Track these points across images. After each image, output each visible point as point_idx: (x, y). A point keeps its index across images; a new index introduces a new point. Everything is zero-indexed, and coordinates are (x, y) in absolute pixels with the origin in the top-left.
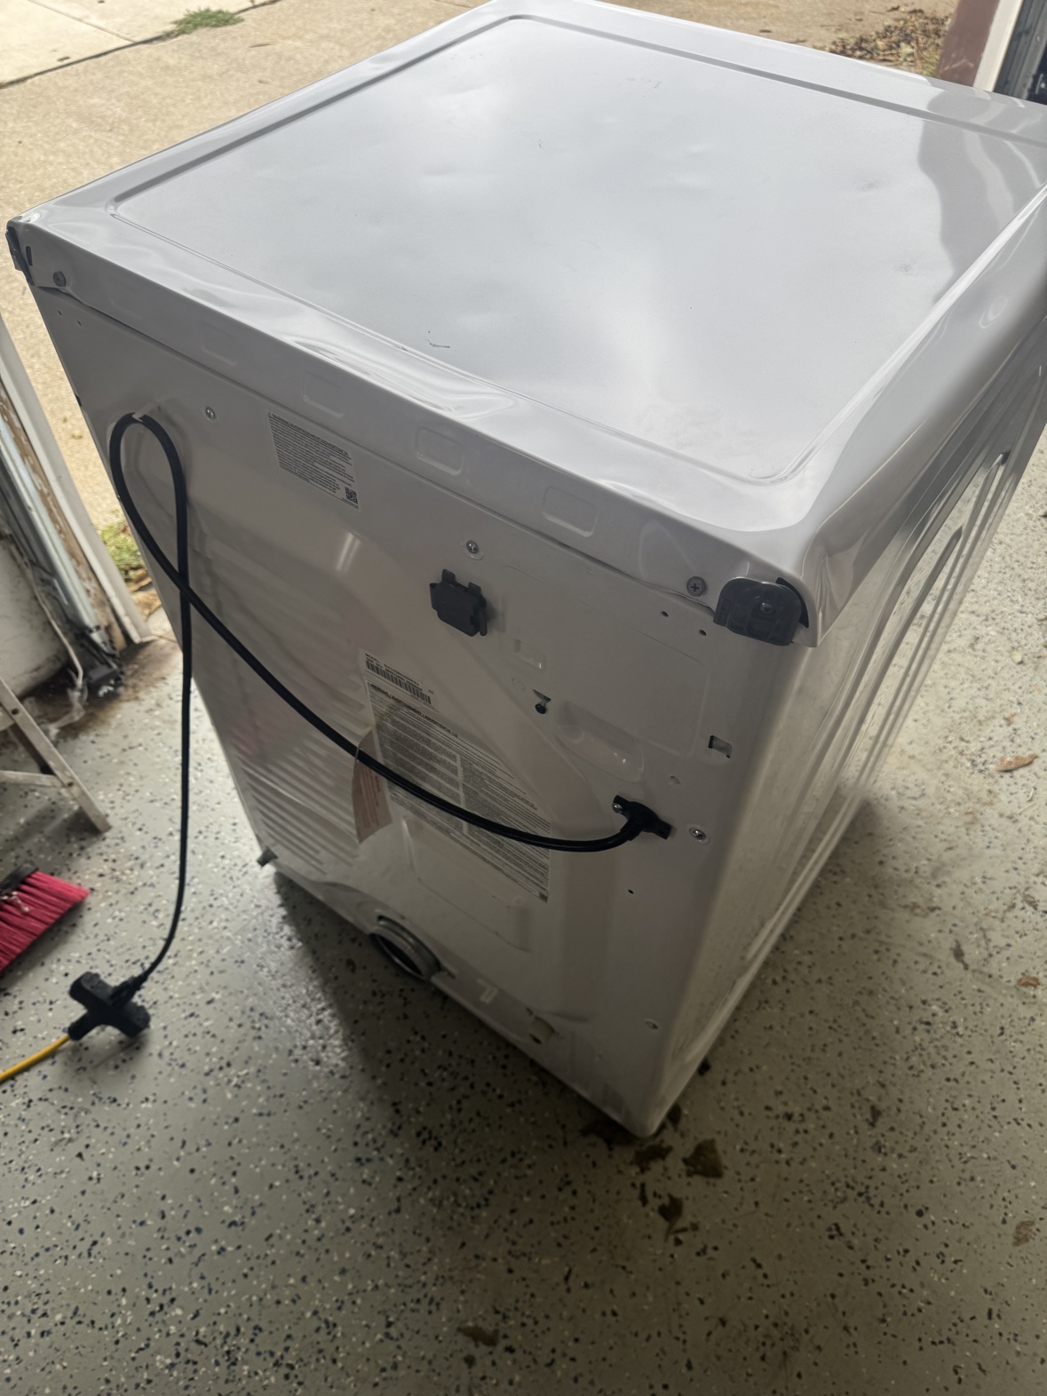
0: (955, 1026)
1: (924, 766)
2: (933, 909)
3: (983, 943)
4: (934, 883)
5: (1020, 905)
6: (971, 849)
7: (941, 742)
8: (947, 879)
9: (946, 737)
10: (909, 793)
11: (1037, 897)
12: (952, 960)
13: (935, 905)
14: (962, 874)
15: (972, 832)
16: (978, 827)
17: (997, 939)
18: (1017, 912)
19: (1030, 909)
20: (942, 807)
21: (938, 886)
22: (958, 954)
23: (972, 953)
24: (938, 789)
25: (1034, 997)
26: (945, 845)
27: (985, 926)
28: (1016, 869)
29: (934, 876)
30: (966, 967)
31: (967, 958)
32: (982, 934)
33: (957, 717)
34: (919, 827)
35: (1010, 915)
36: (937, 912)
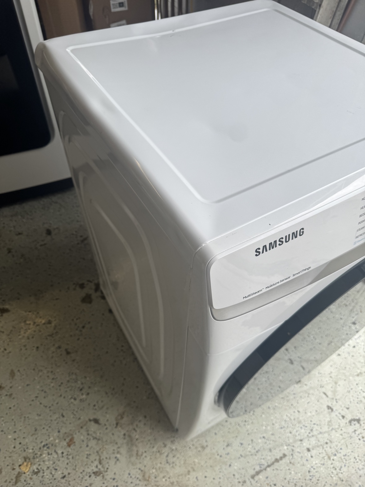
0: (75, 399)
1: (182, 475)
2: (117, 424)
3: (94, 435)
4: (127, 434)
5: (100, 467)
6: (133, 464)
8: (125, 441)
10: (171, 455)
11: (98, 478)
12: (95, 417)
13: (118, 427)
14: (124, 450)
15: (139, 471)
16: (140, 477)
17: (93, 443)
18: (96, 463)
19: (95, 470)
20: (158, 467)
21: (124, 435)
22: (96, 421)
23: (93, 427)
24: (167, 472)
25: (65, 440)
26: (140, 453)
27: (100, 442)
28: (114, 479)
29: (130, 436)
30: (90, 420)
31: (92, 423)
32: (98, 438)
34: (153, 447)
35: (98, 458)
36: (115, 426)
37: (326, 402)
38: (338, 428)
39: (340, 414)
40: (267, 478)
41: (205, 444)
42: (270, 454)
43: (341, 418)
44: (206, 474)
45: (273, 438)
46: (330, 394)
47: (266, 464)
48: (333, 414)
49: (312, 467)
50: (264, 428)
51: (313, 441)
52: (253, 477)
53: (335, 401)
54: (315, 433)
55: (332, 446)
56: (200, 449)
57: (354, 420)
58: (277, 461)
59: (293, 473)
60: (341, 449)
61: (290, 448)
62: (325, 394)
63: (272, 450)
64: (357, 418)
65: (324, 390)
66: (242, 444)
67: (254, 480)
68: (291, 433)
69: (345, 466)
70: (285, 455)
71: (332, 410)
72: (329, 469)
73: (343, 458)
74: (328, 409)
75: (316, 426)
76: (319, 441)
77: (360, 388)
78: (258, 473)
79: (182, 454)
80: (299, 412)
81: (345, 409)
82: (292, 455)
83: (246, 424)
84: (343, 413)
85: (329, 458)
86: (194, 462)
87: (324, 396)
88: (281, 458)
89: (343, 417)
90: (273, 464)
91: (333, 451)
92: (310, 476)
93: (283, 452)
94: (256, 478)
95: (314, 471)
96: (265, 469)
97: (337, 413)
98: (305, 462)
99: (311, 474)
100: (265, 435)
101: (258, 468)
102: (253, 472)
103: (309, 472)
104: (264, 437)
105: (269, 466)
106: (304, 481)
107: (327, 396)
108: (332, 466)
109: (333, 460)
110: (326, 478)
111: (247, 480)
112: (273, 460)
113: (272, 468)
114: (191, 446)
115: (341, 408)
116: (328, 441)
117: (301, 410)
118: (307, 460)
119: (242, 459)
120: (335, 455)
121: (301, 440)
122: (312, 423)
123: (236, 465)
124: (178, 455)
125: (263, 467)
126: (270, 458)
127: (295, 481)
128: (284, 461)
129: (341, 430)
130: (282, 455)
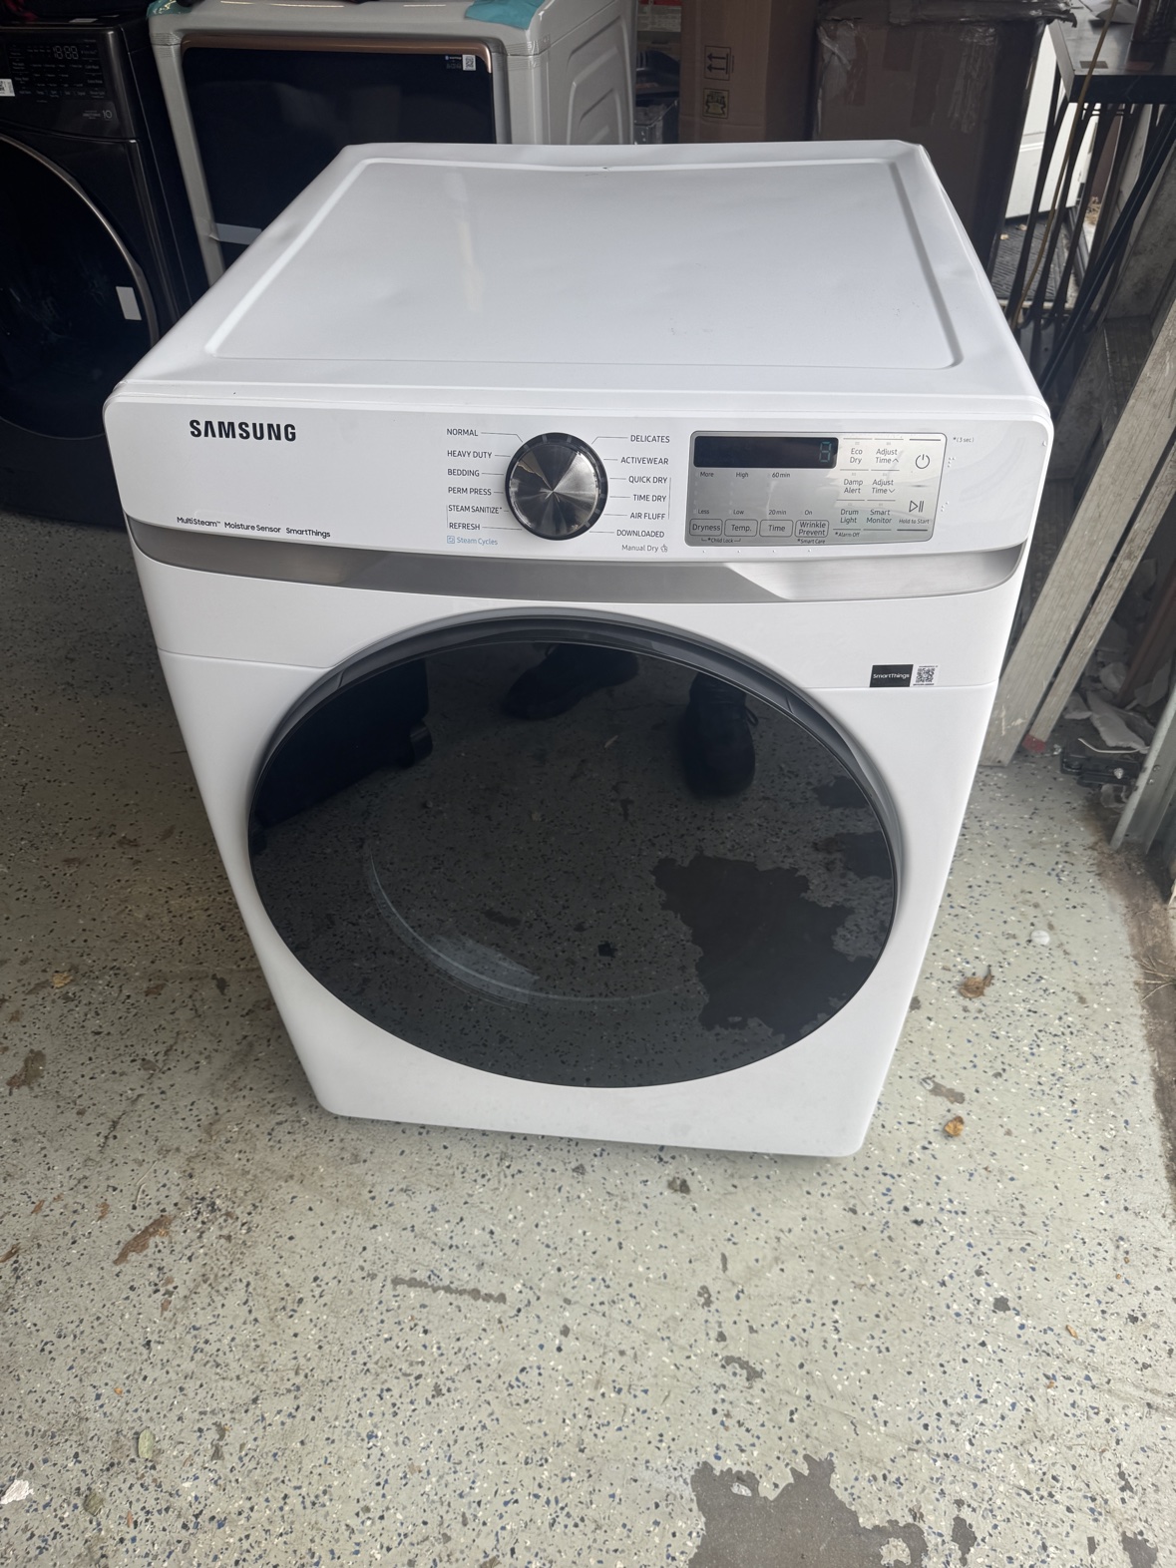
0: (222, 929)
1: (273, 1172)
2: (250, 1012)
3: (198, 1004)
4: (249, 1039)
5: (160, 1057)
6: (212, 1094)
7: (256, 1219)
8: (236, 1048)
9: (249, 1230)
10: (287, 1127)
11: (142, 1072)
12: (227, 977)
13: (247, 1017)
14: (219, 1061)
15: (213, 1111)
16: (205, 1122)
17: (184, 1014)
18: (162, 1048)
19: (150, 1058)
20: (246, 1129)
21: (245, 1037)
22: (222, 985)
23: (209, 991)
24: (255, 1149)
25: (150, 980)
26: (241, 1085)
27: (197, 1020)
28: (163, 1093)
29: (251, 1045)
30: (214, 977)
31: (214, 984)
32: (200, 1012)
33: (238, 1272)
34: (270, 1092)
35: (171, 1042)
36: (244, 1012)
37: (708, 1275)
38: (683, 1348)
39: (720, 1324)
40: (423, 1306)
41: (364, 1156)
42: (473, 1270)
43: (713, 1334)
44: (316, 1206)
45: (510, 1248)
46: (736, 1268)
47: (446, 1282)
48: (701, 1314)
49: (539, 1368)
50: (511, 1217)
51: (594, 1324)
52: (397, 1281)
53: (735, 1292)
54: (616, 1312)
55: (627, 1370)
56: (347, 1156)
57: (744, 1365)
58: (475, 1294)
59: (486, 1342)
60: (646, 1391)
61: (528, 1294)
62: (724, 1259)
63: (486, 1268)
64: (758, 1368)
65: (729, 1249)
66: (434, 1209)
67: (395, 1289)
68: (559, 1270)
69: (620, 1429)
70: (502, 1298)
71: (708, 1303)
72: (575, 1403)
73: (631, 1411)
74: (700, 1295)
75: (632, 1303)
76: (608, 1335)
77: (836, 1316)
78: (413, 1283)
79: (308, 1140)
80: (620, 1246)
81: (744, 1327)
82: (519, 1310)
83: (481, 1181)
84: (727, 1330)
85: (597, 1384)
86: (316, 1169)
87: (718, 1262)
88: (488, 1297)
89: (721, 1337)
90: (461, 1292)
91: (623, 1381)
92: (517, 1379)
93: (505, 1290)
94: (401, 1289)
95: (538, 1379)
96: (435, 1290)
97: (713, 1319)
98: (534, 1346)
99: (522, 1377)
100: (497, 1230)
101: (421, 1275)
102: (405, 1273)
103: (523, 1370)
104: (492, 1232)
105: (448, 1289)
106: (495, 1376)
107: (725, 1269)
108: (587, 1404)
109: (603, 1395)
110: (548, 1412)
111: (381, 1277)
112: (470, 1287)
113: (452, 1297)
114: (337, 1139)
115: (736, 1318)
116: (630, 1353)
117: (629, 1246)
118: (541, 1347)
119: (408, 1234)
120: (619, 1391)
121: (567, 1301)
122: (630, 1290)
123: (384, 1236)
124: (299, 1137)
125: (435, 1281)
126: (466, 1277)
127: (474, 1359)
128: (490, 1305)
129: (688, 1357)
130: (495, 1294)
